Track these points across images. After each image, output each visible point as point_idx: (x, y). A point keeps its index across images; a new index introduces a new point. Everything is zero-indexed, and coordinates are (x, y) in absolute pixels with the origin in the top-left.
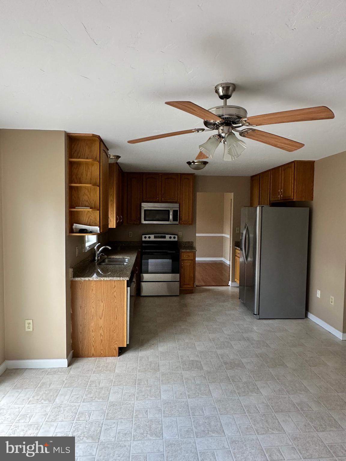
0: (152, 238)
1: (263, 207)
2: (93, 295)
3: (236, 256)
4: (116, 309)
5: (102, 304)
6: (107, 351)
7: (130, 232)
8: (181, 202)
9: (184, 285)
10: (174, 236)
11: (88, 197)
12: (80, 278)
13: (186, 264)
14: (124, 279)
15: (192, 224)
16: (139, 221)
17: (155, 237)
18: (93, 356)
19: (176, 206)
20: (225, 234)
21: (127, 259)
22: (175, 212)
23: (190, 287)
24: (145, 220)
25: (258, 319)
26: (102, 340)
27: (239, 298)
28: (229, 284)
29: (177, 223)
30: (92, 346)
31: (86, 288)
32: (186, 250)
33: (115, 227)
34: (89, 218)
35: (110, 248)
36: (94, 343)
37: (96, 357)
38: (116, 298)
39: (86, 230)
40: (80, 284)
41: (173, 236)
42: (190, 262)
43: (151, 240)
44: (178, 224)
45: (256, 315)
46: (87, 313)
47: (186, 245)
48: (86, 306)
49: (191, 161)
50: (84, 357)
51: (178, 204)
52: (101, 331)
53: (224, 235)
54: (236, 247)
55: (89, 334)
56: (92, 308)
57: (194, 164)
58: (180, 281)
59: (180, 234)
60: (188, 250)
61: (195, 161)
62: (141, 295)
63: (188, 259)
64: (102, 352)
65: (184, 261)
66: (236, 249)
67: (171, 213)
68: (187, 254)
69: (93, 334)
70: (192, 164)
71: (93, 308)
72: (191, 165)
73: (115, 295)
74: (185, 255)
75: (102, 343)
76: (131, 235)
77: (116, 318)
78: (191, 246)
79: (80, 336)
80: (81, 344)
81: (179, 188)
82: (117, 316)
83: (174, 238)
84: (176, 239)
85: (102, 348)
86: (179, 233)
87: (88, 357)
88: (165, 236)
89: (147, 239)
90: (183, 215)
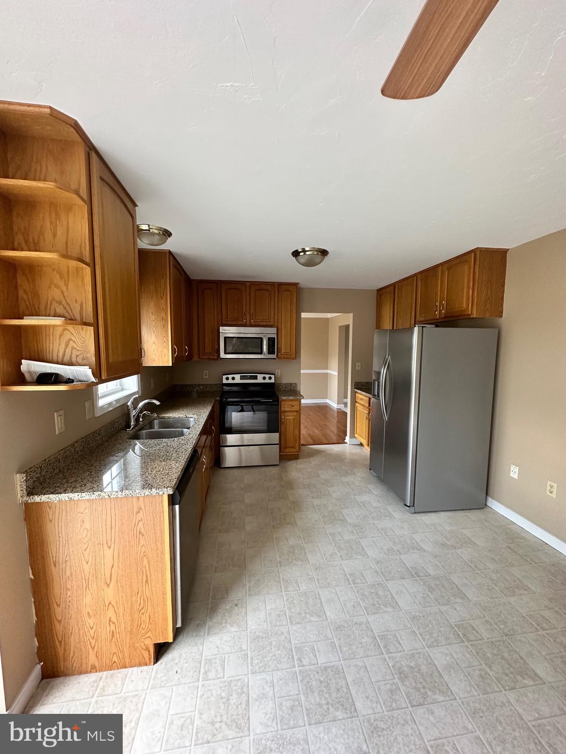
0: (238, 379)
1: (425, 327)
2: (85, 533)
3: (357, 402)
4: (145, 562)
5: (109, 553)
6: (126, 655)
7: (204, 371)
8: (280, 326)
9: (286, 447)
10: (269, 376)
11: (62, 293)
12: (47, 496)
13: (288, 418)
14: (161, 493)
15: (295, 358)
16: (217, 355)
17: (242, 378)
18: (94, 669)
19: (271, 332)
20: (330, 370)
21: (192, 419)
22: (271, 341)
23: (294, 451)
24: (225, 353)
25: (413, 513)
26: (113, 632)
27: (370, 469)
28: (345, 441)
29: (274, 356)
30: (91, 650)
31: (67, 519)
32: (288, 398)
33: (171, 365)
34: (67, 346)
35: (157, 403)
36: (93, 642)
37: (101, 671)
38: (143, 535)
39: (57, 375)
40: (50, 508)
41: (267, 376)
42: (295, 413)
43: (235, 382)
44: (275, 359)
45: (409, 507)
46: (71, 574)
47: (286, 389)
48: (68, 559)
49: (300, 250)
50: (72, 675)
51: (276, 329)
52: (111, 613)
53: (328, 371)
54: (355, 390)
55: (80, 623)
56: (85, 563)
57: (305, 254)
58: (280, 444)
59: (278, 372)
60: (291, 398)
61: (307, 249)
62: (221, 467)
63: (292, 410)
64: (115, 659)
65: (285, 413)
66: (357, 392)
67: (265, 343)
68: (290, 403)
69: (91, 622)
70: (302, 254)
71: (87, 563)
72: (299, 257)
73: (140, 529)
74: (286, 404)
75: (114, 639)
76: (205, 375)
77: (147, 581)
78: (293, 391)
79: (59, 628)
80: (60, 646)
81: (276, 305)
82: (147, 577)
83: (270, 378)
84: (272, 381)
85: (114, 650)
86: (276, 371)
87: (81, 673)
88: (257, 376)
89: (230, 381)
90: (283, 346)
